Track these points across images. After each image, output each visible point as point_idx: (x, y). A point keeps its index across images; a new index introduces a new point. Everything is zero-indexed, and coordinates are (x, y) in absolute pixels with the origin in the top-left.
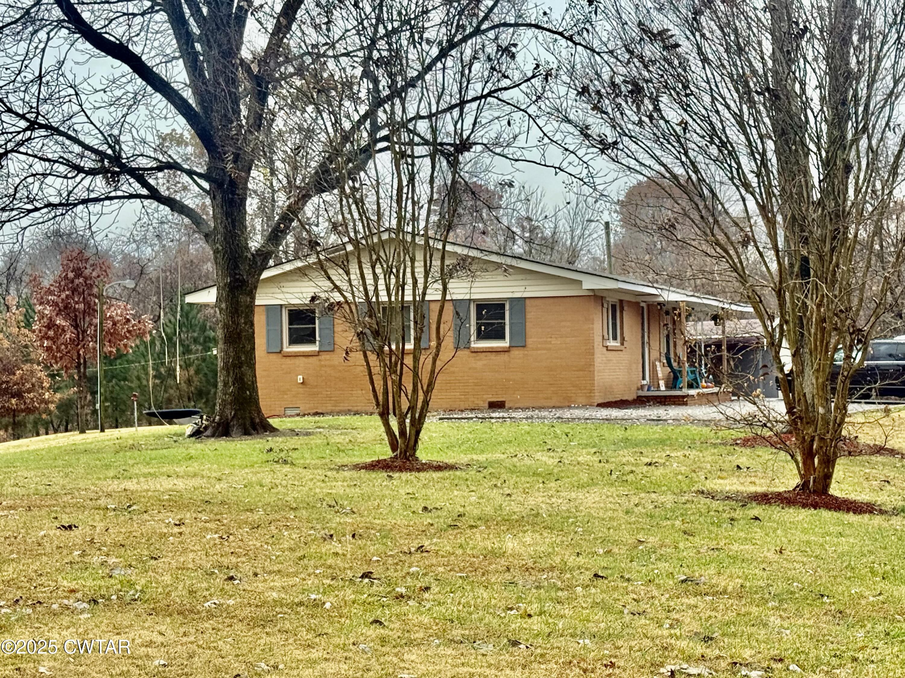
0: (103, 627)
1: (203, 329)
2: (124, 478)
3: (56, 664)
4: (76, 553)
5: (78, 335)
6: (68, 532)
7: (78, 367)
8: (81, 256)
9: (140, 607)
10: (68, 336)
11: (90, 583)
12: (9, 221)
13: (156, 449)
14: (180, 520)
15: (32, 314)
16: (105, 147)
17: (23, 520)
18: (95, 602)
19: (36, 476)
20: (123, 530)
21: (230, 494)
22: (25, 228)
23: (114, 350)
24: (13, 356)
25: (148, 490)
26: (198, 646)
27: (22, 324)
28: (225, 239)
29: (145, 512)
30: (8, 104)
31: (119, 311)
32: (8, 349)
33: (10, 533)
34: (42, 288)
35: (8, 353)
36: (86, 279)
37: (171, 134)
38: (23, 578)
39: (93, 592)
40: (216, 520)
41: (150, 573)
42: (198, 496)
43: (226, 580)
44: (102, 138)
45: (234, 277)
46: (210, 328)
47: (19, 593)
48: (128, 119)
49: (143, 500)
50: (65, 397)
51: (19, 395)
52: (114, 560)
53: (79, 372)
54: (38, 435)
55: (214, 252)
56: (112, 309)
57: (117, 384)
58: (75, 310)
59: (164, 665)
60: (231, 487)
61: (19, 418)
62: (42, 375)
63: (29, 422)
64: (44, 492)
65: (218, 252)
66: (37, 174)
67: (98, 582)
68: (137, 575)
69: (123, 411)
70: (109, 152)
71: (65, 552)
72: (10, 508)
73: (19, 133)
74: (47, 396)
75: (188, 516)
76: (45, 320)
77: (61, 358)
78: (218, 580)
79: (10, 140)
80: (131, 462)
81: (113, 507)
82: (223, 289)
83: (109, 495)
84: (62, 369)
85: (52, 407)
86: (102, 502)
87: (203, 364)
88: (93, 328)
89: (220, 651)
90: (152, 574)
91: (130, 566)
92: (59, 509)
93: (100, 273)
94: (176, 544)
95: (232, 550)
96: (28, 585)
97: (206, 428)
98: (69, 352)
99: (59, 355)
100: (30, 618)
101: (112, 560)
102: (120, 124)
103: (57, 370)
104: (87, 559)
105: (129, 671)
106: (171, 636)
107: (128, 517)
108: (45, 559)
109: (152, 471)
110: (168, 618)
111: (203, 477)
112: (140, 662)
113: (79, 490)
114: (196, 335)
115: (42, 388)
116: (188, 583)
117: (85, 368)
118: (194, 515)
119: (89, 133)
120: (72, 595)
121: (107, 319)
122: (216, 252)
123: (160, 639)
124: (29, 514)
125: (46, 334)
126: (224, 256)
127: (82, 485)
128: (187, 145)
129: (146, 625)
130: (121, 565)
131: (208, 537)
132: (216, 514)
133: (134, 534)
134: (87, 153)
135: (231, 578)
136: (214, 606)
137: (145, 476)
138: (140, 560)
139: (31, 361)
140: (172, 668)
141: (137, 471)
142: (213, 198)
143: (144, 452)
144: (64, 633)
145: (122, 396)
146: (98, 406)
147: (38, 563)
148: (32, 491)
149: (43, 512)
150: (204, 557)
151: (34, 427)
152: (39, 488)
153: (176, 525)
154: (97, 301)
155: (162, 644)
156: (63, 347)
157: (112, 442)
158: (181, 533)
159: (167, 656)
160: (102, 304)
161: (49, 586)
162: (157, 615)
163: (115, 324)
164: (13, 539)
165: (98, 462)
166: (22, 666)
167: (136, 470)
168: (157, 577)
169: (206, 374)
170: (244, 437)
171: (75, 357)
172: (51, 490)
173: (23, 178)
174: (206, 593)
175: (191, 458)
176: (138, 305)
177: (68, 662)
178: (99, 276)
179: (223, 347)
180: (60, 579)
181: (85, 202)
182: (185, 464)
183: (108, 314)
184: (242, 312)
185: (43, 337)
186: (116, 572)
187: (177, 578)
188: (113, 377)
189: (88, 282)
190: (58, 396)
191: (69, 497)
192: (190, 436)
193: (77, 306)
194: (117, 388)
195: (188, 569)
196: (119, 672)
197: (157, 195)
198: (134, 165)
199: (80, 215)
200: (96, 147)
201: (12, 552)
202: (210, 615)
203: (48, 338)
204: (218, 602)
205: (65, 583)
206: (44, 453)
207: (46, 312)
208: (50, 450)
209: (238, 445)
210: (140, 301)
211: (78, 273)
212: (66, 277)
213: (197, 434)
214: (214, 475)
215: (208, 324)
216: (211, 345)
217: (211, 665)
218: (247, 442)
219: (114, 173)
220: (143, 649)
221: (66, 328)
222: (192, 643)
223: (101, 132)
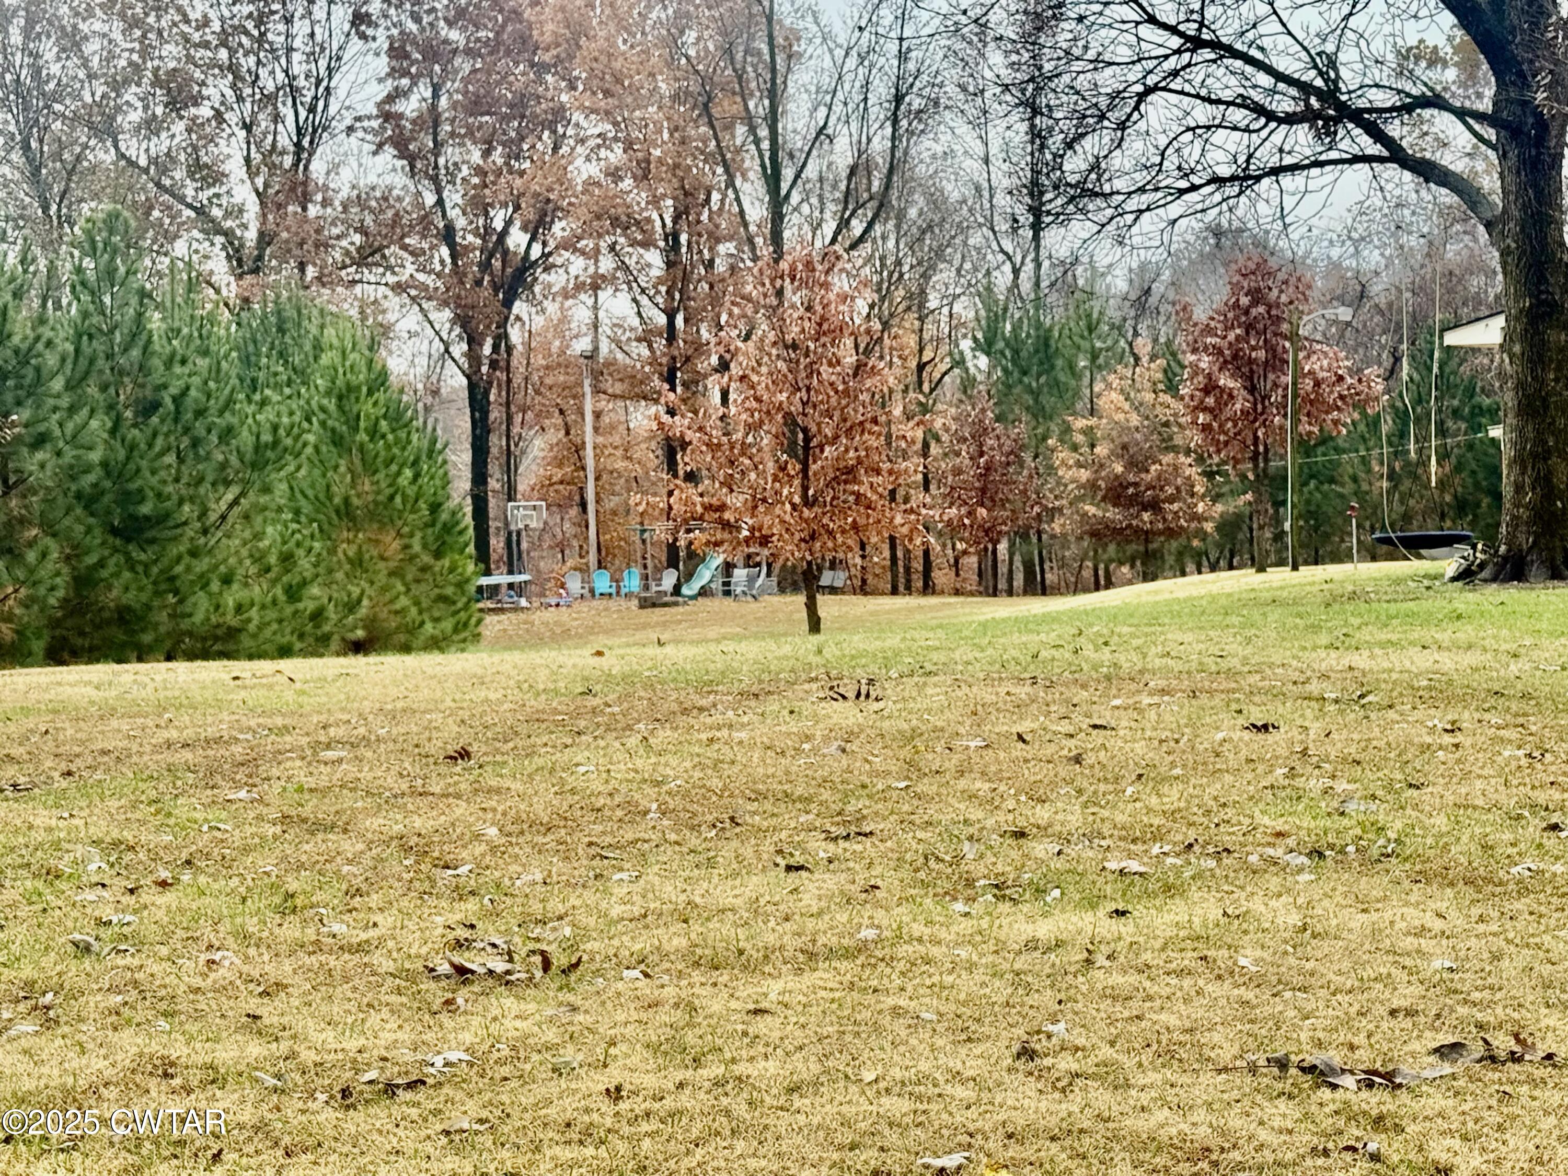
0: (1339, 899)
1: (1470, 392)
2: (1347, 649)
3: (1265, 955)
4: (1280, 771)
5: (1255, 404)
6: (1261, 736)
7: (1254, 458)
8: (1262, 270)
9: (1397, 868)
10: (1238, 406)
11: (1307, 822)
12: (1148, 209)
13: (1395, 601)
14: (1453, 723)
15: (1177, 370)
16: (1313, 73)
17: (1185, 712)
18: (1321, 855)
19: (1198, 642)
20: (1356, 736)
21: (1537, 682)
22: (1175, 221)
23: (1316, 430)
24: (1146, 441)
25: (1391, 671)
26: (1508, 942)
27: (1161, 386)
28: (1523, 230)
29: (1390, 707)
30: (1149, 9)
31: (1325, 363)
32: (1137, 429)
33: (1168, 734)
34: (1195, 325)
35: (1138, 436)
36: (1270, 307)
37: (1418, 47)
38: (1195, 809)
39: (1314, 838)
40: (1516, 726)
41: (1409, 811)
42: (1480, 681)
43: (1545, 829)
44: (1308, 59)
45: (1537, 297)
46: (1483, 389)
47: (1192, 835)
48: (1352, 22)
49: (1383, 686)
50: (1231, 510)
51: (1154, 506)
52: (1345, 786)
53: (1256, 466)
54: (1183, 574)
55: (1502, 255)
56: (1314, 358)
57: (1317, 488)
58: (1251, 361)
59: (1451, 970)
60: (1537, 668)
61: (1154, 546)
62: (1193, 472)
63: (1170, 553)
64: (1214, 668)
65: (1508, 254)
66: (1198, 127)
67: (1321, 823)
68: (1387, 815)
69: (1327, 536)
70: (1319, 82)
71: (1261, 768)
72: (1163, 692)
73: (1166, 57)
74: (1200, 508)
75: (1467, 718)
76: (1201, 378)
77: (1226, 443)
78: (1531, 829)
79: (1151, 72)
80: (1356, 621)
81: (1333, 696)
82: (1517, 319)
83: (1324, 677)
84: (1225, 463)
85: (1209, 527)
86: (1314, 687)
87: (1469, 455)
88: (1280, 391)
89: (1548, 951)
90: (1414, 814)
91: (1374, 797)
92: (1242, 697)
93: (1294, 297)
94: (1450, 765)
95: (1552, 779)
96: (1205, 821)
97: (1482, 566)
98: (1239, 433)
99: (1222, 438)
100: (1213, 876)
101: (1341, 786)
102: (1339, 32)
103: (1218, 465)
104: (1299, 782)
105: (1389, 975)
106: (1456, 920)
107: (1362, 713)
108: (1228, 778)
109: (1394, 637)
110: (1449, 890)
111: (1485, 650)
112: (1408, 962)
113: (1271, 666)
114: (1456, 403)
115: (1193, 495)
116: (1478, 830)
117: (1266, 460)
118: (1477, 716)
119: (1285, 52)
120: (1278, 841)
121: (1304, 376)
122: (1505, 253)
123: (1438, 925)
124: (1194, 702)
125: (1202, 402)
126: (1519, 259)
127: (1277, 659)
128: (1445, 64)
129: (1413, 898)
130: (1359, 794)
131: (1506, 754)
132: (1516, 715)
133: (1375, 743)
134: (1281, 86)
135: (1555, 827)
136: (1528, 873)
137: (1384, 645)
138: (1389, 787)
139: (1175, 449)
140: (1465, 976)
141: (1368, 638)
142: (1503, 157)
143: (1375, 605)
144: (1273, 903)
145: (1324, 508)
146: (1287, 526)
147: (1218, 786)
148: (1194, 665)
149: (1217, 701)
150: (1502, 788)
151: (1177, 561)
152: (1206, 660)
153: (1446, 730)
154: (1287, 344)
155: (1443, 933)
156: (1230, 424)
157: (1317, 588)
158: (1457, 746)
159: (1453, 955)
160: (1296, 351)
161: (1240, 823)
162: (1428, 882)
163: (1317, 384)
164: (1172, 744)
165: (1298, 621)
166: (1209, 954)
167: (1364, 635)
168: (1422, 817)
169: (1473, 472)
170: (1550, 584)
171: (1249, 442)
172: (1224, 664)
173: (1173, 135)
174: (1511, 851)
175: (1459, 617)
176: (1356, 351)
177: (1286, 953)
178: (1291, 302)
179: (1515, 422)
180: (1257, 813)
181: (1276, 171)
182: (1451, 628)
183: (1307, 368)
184: (1551, 360)
185: (1196, 408)
186: (1351, 807)
187: (1458, 822)
188: (1312, 477)
189: (1274, 312)
190: (1219, 508)
191: (1258, 677)
192: (1454, 579)
193: (1254, 355)
194: (1318, 496)
195: (1475, 808)
196: (1373, 976)
197: (1401, 155)
198: (1362, 103)
199: (1265, 196)
200: (1296, 76)
201: (1173, 765)
202: (1523, 890)
203: (1205, 409)
204: (1533, 867)
205: (1266, 820)
206: (1204, 603)
207: (1203, 365)
208: (1213, 599)
209: (1543, 597)
210: (1359, 345)
211: (1257, 296)
212: (1236, 305)
213: (1466, 576)
214: (1505, 647)
215: (1479, 384)
216: (1484, 421)
217: (1534, 975)
218: (1557, 591)
219: (1327, 120)
220: (1410, 939)
221: (1235, 392)
222: (1494, 934)
223: (1305, 49)
